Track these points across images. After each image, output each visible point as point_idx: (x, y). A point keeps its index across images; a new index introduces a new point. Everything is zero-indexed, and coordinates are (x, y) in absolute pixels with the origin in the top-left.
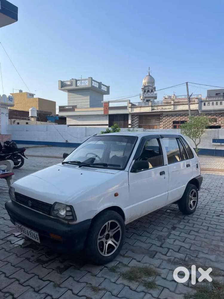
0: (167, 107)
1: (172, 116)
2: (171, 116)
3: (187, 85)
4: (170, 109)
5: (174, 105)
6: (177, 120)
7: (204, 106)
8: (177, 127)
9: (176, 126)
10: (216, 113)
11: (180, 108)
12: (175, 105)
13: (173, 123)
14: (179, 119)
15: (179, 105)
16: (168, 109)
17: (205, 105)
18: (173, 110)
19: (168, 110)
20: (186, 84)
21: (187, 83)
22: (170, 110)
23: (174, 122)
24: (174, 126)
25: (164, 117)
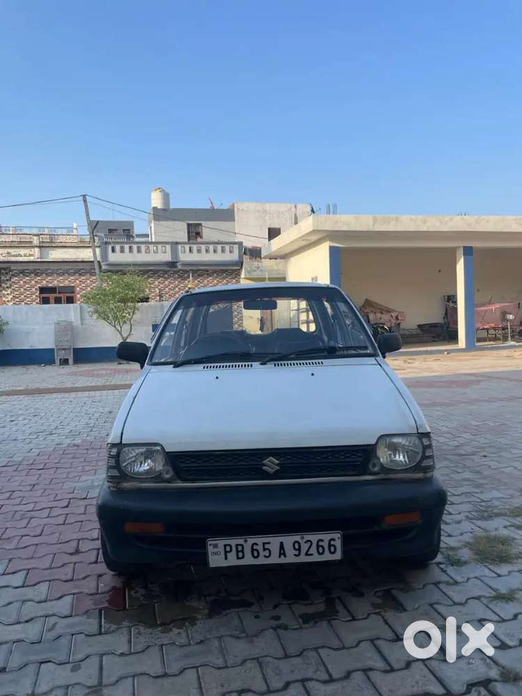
0: (22, 251)
1: (37, 275)
2: (33, 275)
3: (85, 201)
4: (30, 255)
5: (40, 247)
6: (50, 285)
7: (114, 254)
8: (52, 300)
9: (49, 298)
10: (158, 271)
11: (55, 255)
12: (42, 247)
13: (41, 293)
14: (54, 282)
15: (52, 249)
16: (25, 256)
17: (113, 250)
18: (39, 260)
19: (26, 259)
20: (81, 198)
21: (84, 196)
22: (32, 259)
23: (42, 290)
24: (43, 298)
25: (12, 275)
